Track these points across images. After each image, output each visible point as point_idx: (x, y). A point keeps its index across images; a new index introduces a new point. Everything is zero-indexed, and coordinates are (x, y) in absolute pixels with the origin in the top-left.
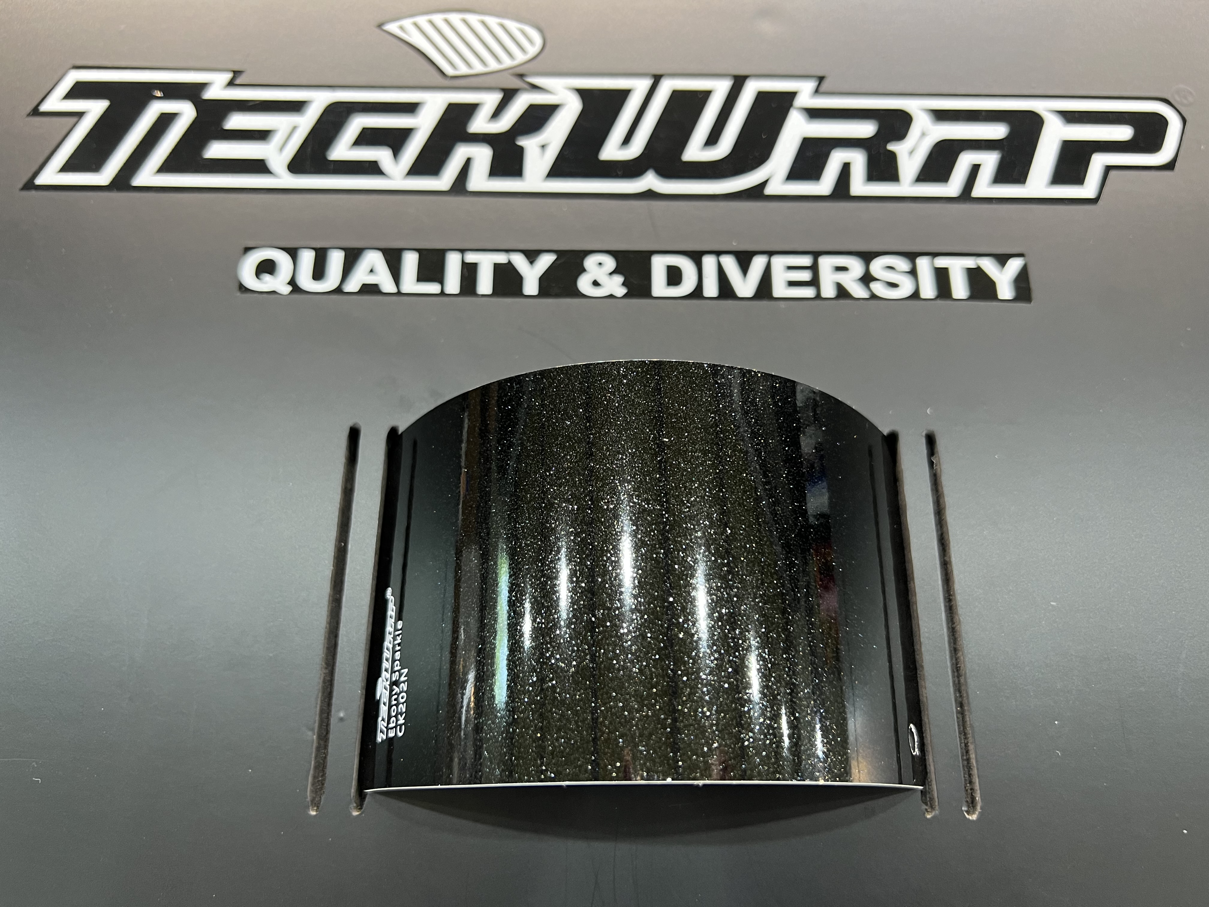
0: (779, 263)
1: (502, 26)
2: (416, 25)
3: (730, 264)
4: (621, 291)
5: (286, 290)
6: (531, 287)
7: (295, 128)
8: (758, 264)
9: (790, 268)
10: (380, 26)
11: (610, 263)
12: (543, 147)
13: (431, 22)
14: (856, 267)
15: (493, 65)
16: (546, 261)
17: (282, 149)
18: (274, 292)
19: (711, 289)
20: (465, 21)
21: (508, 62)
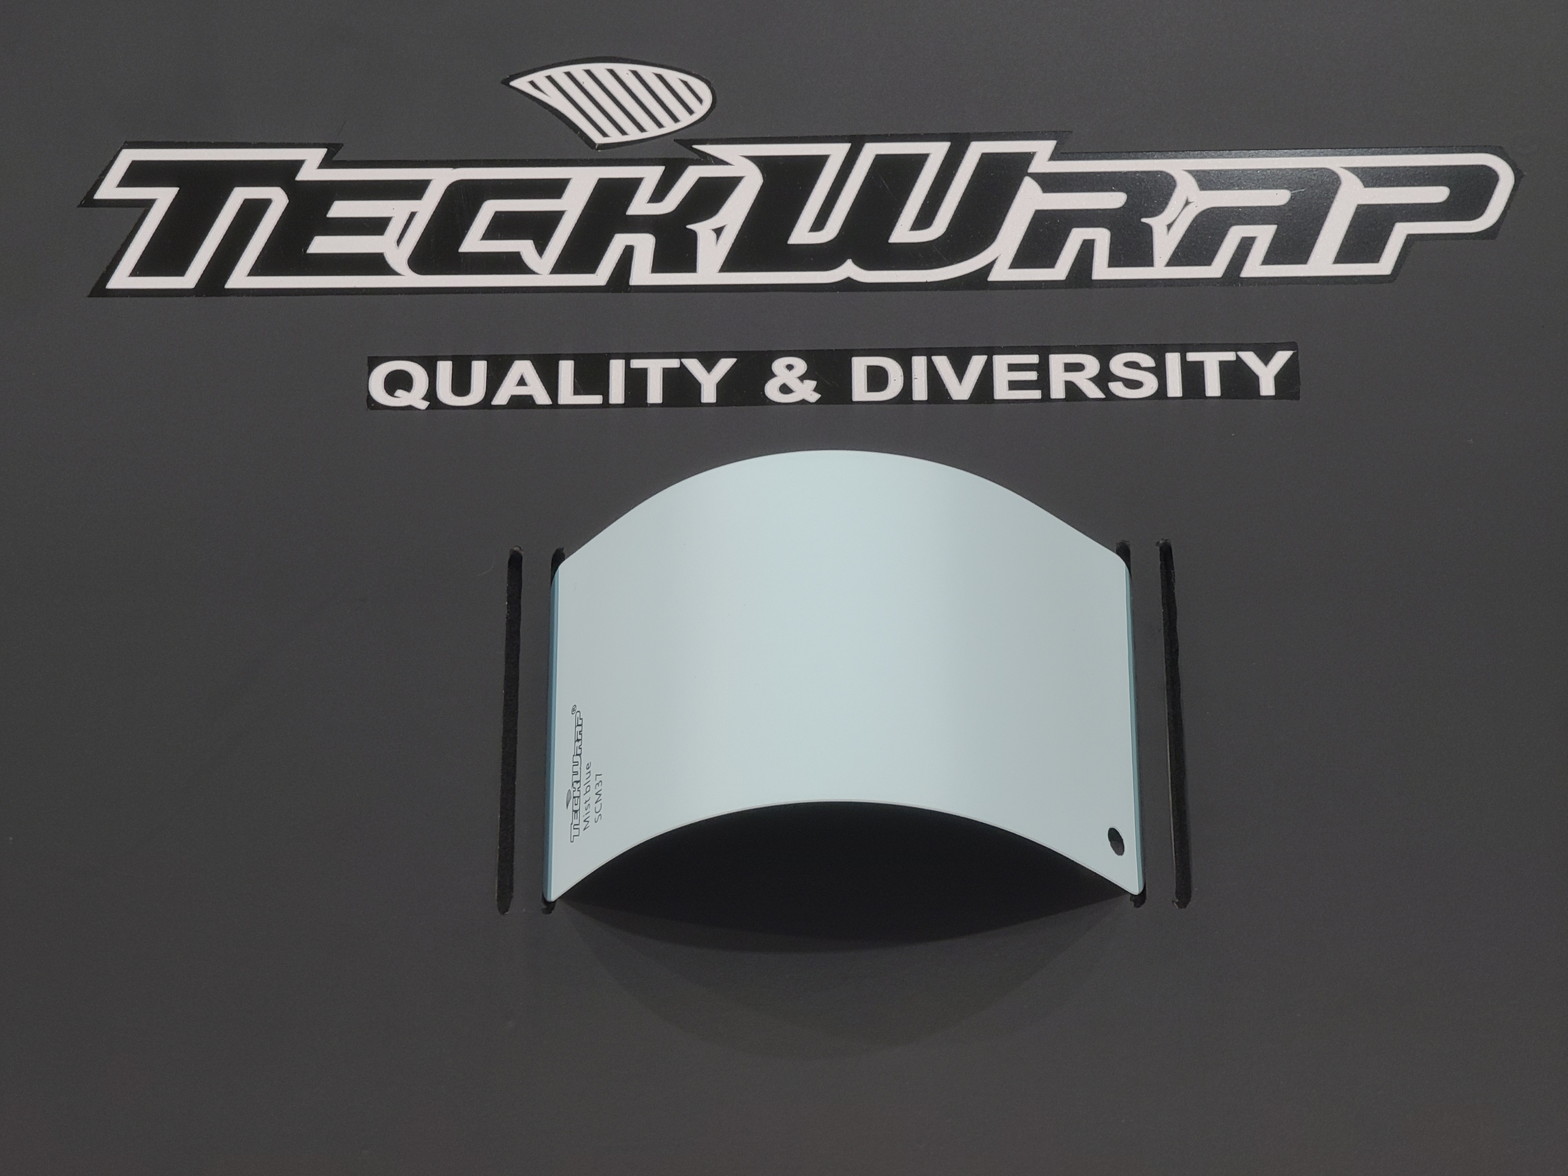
0: (1001, 362)
1: (660, 77)
2: (549, 78)
3: (942, 363)
4: (814, 397)
5: (423, 405)
6: (709, 395)
7: (413, 215)
8: (977, 363)
9: (1012, 368)
10: (506, 82)
11: (801, 367)
12: (718, 231)
13: (569, 74)
14: (1092, 365)
15: (653, 131)
16: (725, 365)
17: (399, 241)
18: (410, 408)
19: (920, 392)
20: (612, 72)
21: (670, 126)
